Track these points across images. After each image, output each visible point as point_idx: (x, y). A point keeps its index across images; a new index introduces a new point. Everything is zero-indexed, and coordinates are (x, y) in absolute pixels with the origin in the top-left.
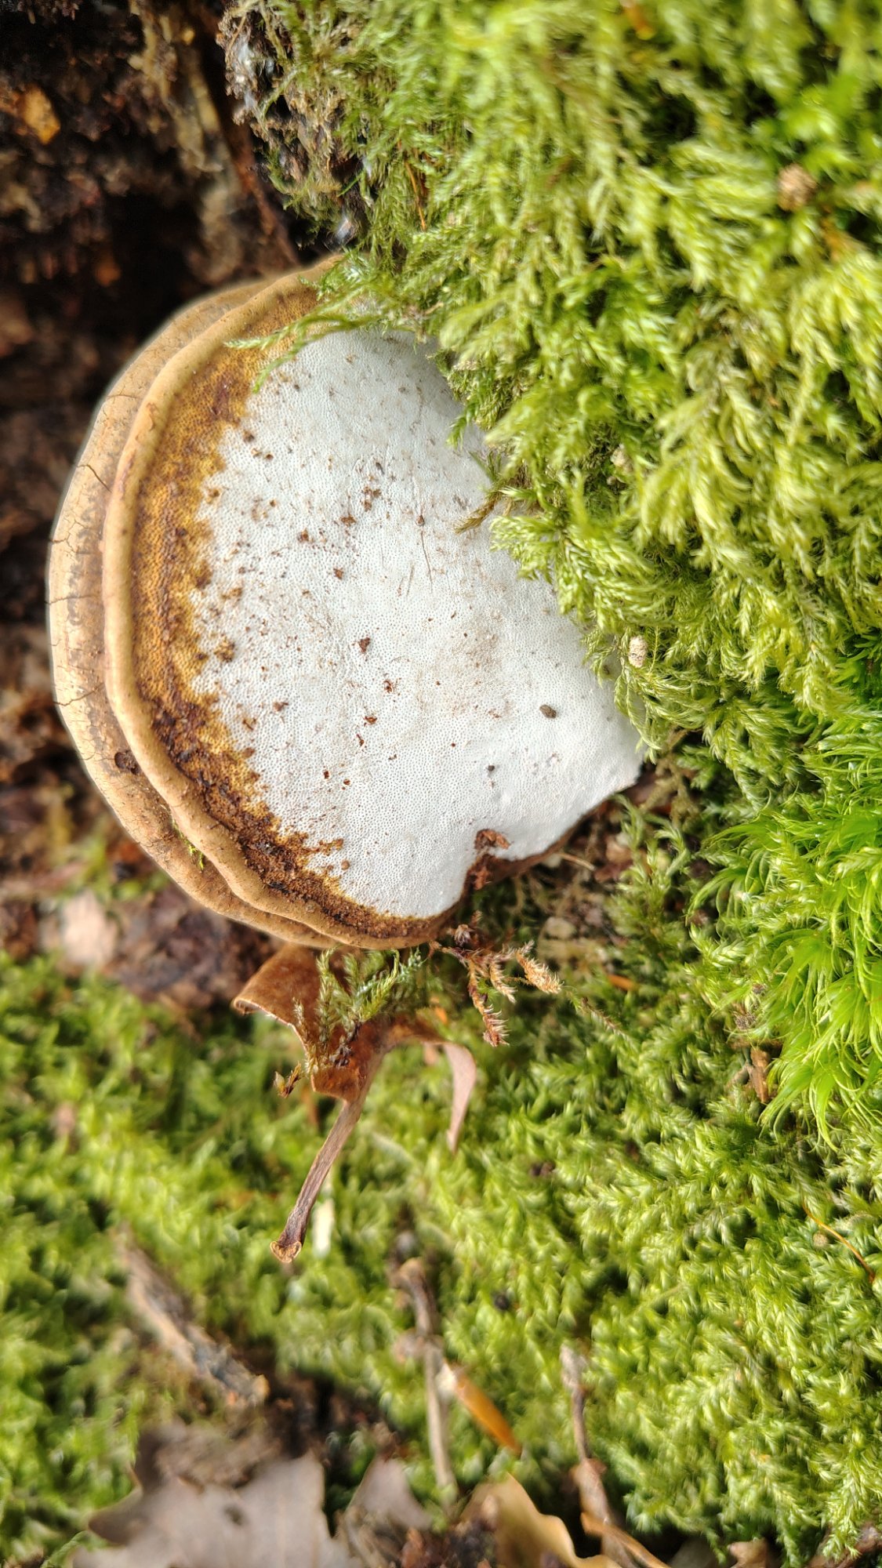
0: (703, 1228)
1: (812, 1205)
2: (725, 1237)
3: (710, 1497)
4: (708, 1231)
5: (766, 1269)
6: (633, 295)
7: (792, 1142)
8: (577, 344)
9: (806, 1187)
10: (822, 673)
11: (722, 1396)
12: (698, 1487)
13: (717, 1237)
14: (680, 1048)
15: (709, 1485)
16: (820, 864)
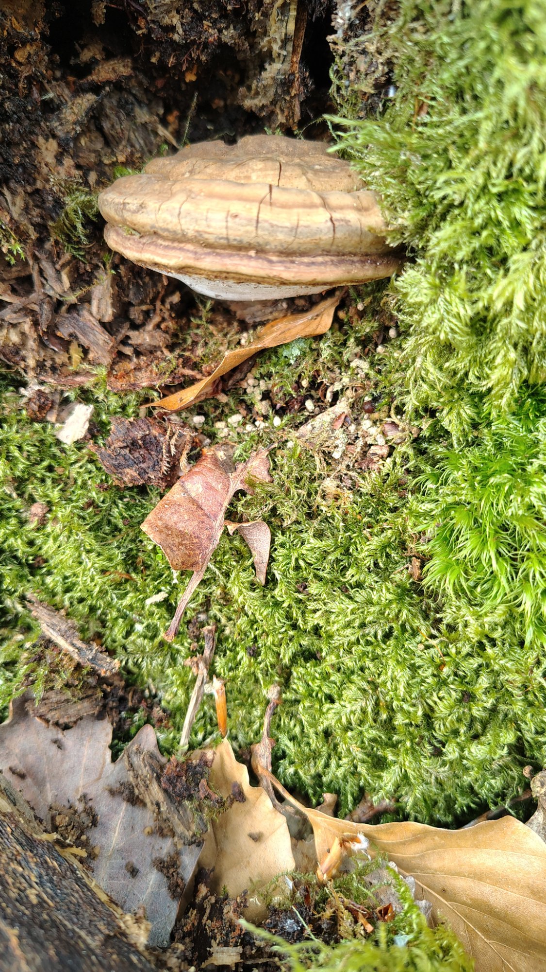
0: (370, 630)
1: (423, 630)
2: (379, 637)
3: (320, 769)
4: (373, 633)
5: (397, 653)
6: (522, 198)
7: (421, 601)
8: (489, 209)
9: (422, 622)
10: (512, 394)
11: (353, 712)
12: (315, 763)
13: (376, 636)
14: (384, 547)
15: (321, 762)
16: (478, 478)
